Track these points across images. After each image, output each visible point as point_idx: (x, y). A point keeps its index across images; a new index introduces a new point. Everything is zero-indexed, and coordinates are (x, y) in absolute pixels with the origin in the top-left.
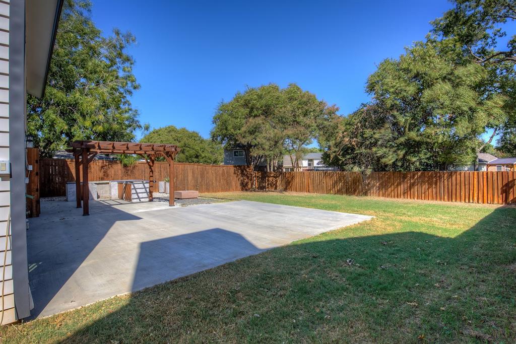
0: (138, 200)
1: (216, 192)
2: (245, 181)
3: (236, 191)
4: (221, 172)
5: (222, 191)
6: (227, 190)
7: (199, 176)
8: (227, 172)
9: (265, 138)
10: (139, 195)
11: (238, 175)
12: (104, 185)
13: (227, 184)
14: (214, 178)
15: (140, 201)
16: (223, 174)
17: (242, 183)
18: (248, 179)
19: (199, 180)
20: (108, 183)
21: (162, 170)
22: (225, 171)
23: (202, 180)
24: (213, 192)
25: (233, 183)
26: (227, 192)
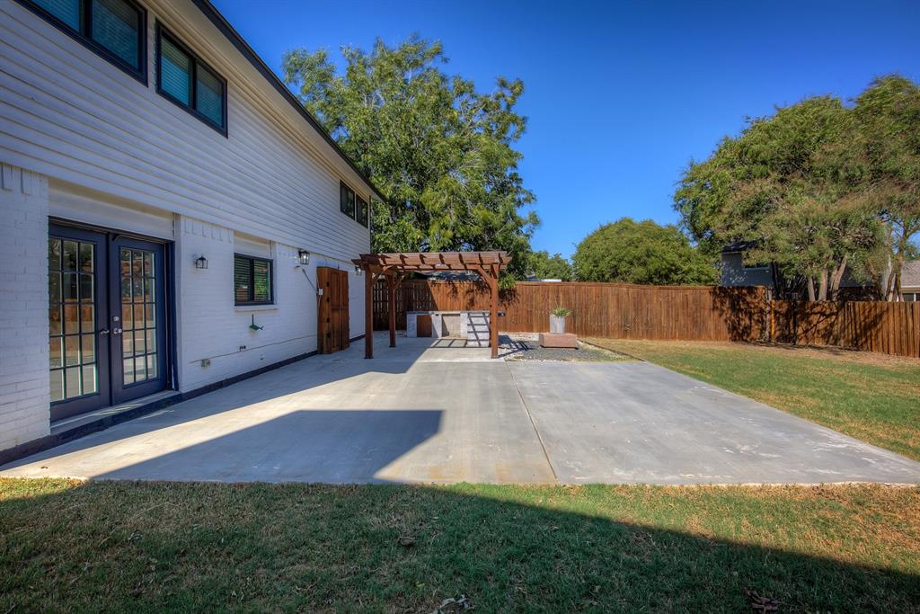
0: (477, 343)
1: (667, 338)
2: (742, 323)
3: (717, 339)
4: (679, 300)
5: (680, 339)
6: (692, 338)
7: (631, 307)
8: (695, 301)
9: (782, 224)
10: (479, 335)
11: (723, 311)
12: (454, 317)
13: (695, 323)
14: (664, 313)
15: (480, 344)
16: (685, 304)
17: (734, 328)
18: (750, 319)
19: (632, 314)
20: (459, 315)
21: (561, 295)
22: (690, 298)
23: (637, 314)
24: (661, 338)
25: (711, 325)
26: (692, 342)
